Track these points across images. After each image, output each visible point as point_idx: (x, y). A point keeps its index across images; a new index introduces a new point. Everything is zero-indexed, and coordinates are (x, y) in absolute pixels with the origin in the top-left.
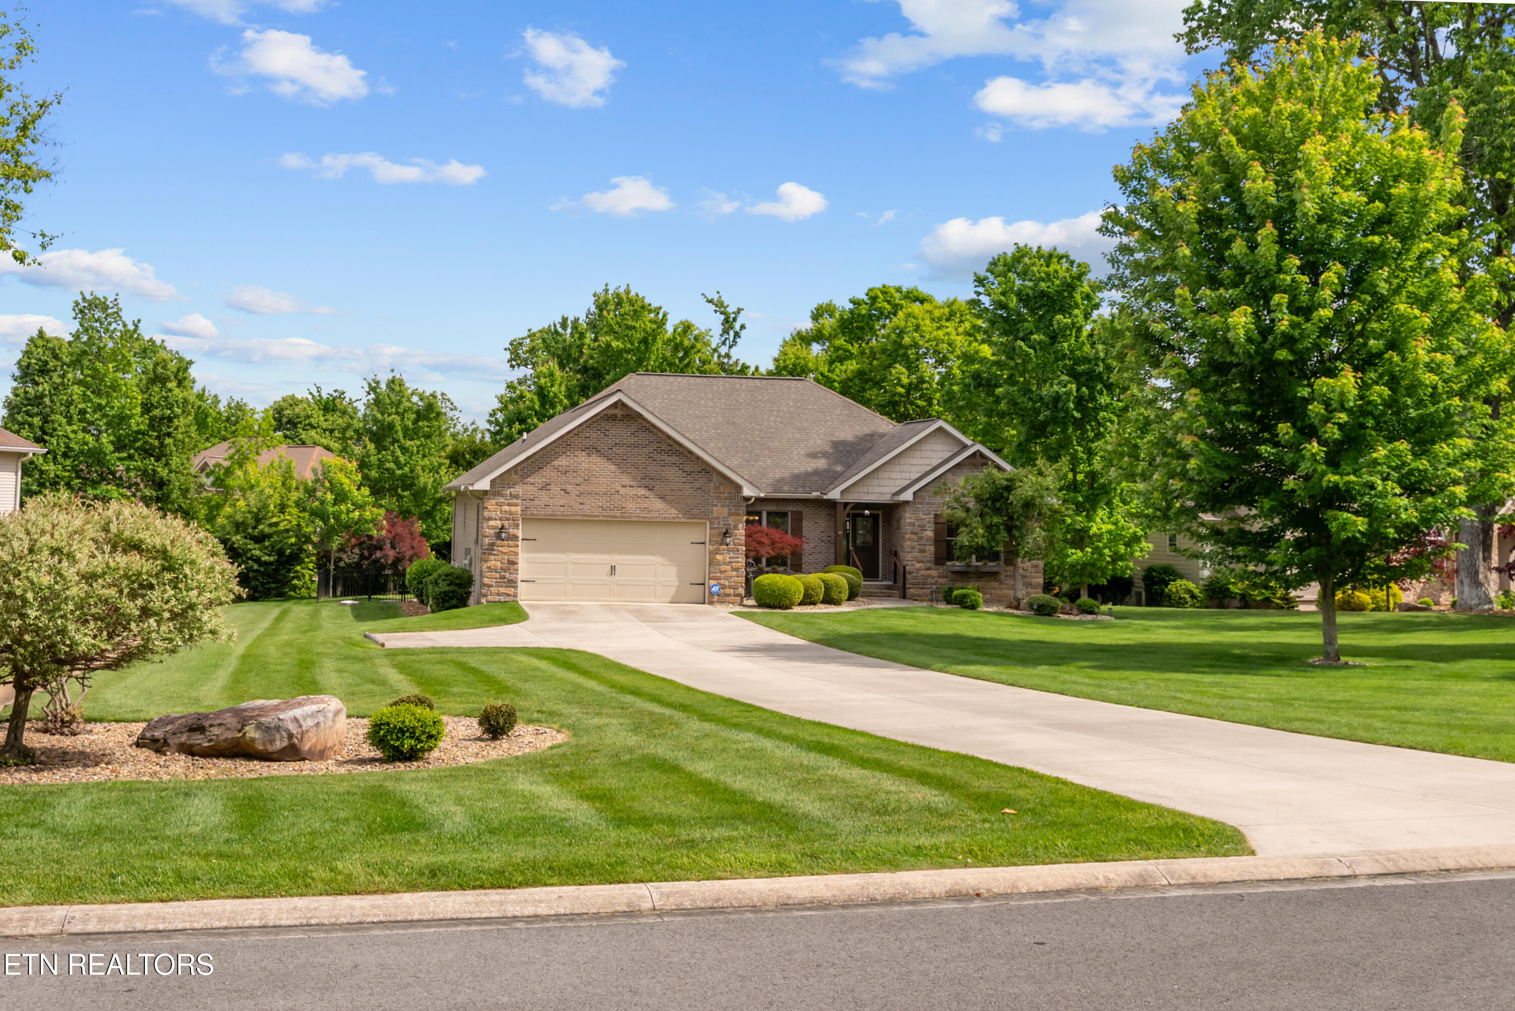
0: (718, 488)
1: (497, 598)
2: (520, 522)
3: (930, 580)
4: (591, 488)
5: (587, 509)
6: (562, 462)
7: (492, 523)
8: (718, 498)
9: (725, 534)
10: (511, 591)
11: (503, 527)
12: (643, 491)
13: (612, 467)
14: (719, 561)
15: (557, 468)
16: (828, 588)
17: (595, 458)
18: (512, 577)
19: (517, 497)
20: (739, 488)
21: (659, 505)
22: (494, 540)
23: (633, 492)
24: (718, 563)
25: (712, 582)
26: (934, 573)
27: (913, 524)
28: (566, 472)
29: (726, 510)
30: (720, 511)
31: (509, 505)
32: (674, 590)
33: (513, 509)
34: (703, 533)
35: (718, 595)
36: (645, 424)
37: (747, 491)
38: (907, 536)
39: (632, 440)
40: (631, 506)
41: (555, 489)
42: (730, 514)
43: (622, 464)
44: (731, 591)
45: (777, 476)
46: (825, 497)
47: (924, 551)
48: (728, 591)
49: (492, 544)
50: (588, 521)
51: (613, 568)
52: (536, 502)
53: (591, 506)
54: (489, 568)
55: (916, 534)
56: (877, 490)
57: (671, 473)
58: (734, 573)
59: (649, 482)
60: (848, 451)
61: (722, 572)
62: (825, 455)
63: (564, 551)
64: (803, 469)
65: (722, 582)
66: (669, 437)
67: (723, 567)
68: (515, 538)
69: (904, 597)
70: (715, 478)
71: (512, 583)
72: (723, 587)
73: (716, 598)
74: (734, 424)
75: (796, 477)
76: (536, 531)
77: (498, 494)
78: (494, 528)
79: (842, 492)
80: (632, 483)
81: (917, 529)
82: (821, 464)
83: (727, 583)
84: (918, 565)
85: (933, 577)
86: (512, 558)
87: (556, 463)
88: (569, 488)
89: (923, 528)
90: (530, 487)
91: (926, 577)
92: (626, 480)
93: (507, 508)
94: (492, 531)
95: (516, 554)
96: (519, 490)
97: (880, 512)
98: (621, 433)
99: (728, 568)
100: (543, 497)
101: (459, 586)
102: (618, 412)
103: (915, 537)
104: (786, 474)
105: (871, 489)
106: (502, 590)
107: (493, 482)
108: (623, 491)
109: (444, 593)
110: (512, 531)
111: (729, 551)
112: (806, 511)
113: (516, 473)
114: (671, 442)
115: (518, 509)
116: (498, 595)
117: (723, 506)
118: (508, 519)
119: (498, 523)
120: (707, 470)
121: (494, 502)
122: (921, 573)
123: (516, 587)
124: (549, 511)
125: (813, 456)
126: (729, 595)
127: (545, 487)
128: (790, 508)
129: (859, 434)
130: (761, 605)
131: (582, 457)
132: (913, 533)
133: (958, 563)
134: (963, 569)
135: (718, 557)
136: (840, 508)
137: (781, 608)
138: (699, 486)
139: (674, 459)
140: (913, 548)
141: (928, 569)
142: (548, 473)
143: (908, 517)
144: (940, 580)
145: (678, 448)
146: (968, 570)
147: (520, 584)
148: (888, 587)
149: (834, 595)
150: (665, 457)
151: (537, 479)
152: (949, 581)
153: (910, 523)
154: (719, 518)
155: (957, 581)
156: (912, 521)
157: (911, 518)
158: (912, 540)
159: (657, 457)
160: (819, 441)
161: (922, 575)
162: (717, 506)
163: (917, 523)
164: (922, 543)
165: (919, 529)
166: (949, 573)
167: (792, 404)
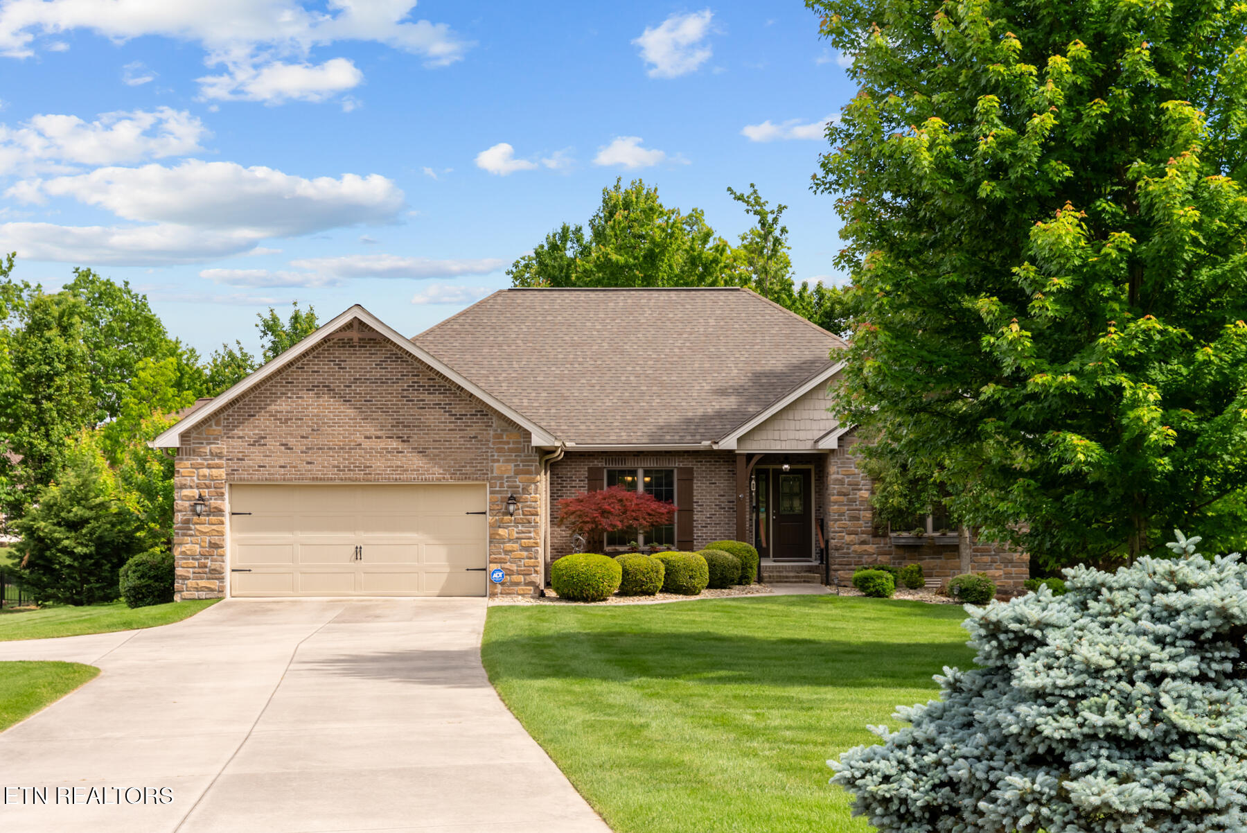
0: (500, 436)
1: (196, 595)
2: (226, 490)
3: (865, 559)
4: (321, 441)
5: (316, 470)
6: (282, 406)
7: (186, 492)
8: (500, 450)
9: (512, 498)
10: (215, 584)
11: (201, 498)
12: (394, 444)
13: (351, 412)
14: (502, 538)
15: (273, 415)
16: (671, 571)
17: (326, 400)
18: (216, 565)
19: (219, 456)
20: (528, 434)
21: (417, 461)
22: (189, 515)
23: (381, 444)
24: (502, 541)
25: (493, 567)
26: (870, 548)
27: (841, 482)
28: (287, 420)
29: (511, 466)
30: (502, 467)
31: (209, 467)
32: (444, 577)
33: (215, 472)
34: (481, 500)
35: (502, 584)
36: (395, 350)
37: (539, 440)
38: (833, 498)
39: (378, 373)
40: (378, 464)
41: (272, 444)
42: (517, 473)
43: (365, 407)
44: (521, 578)
46: (715, 447)
47: (858, 519)
48: (515, 578)
49: (187, 522)
50: (318, 486)
51: (358, 552)
52: (247, 462)
53: (324, 465)
54: (183, 553)
55: (845, 495)
56: (792, 435)
57: (434, 417)
58: (525, 554)
59: (402, 431)
60: (772, 384)
61: (506, 552)
62: (738, 391)
63: (291, 528)
64: (700, 412)
65: (507, 565)
66: (431, 369)
67: (509, 546)
68: (219, 512)
69: (827, 582)
70: (495, 422)
71: (217, 574)
72: (510, 573)
73: (499, 588)
74: (622, 353)
75: (689, 421)
76: (248, 501)
77: (194, 452)
78: (189, 499)
79: (739, 440)
80: (379, 433)
81: (846, 488)
82: (730, 403)
83: (514, 568)
84: (848, 538)
85: (870, 554)
86: (215, 539)
87: (273, 408)
88: (292, 441)
89: (856, 487)
90: (236, 443)
91: (861, 555)
92: (372, 431)
93: (206, 471)
94: (187, 504)
95: (221, 534)
96: (222, 446)
97: (812, 467)
98: (362, 363)
99: (516, 546)
100: (256, 456)
101: (157, 578)
102: (355, 335)
103: (841, 498)
105: (784, 435)
106: (202, 583)
107: (184, 436)
108: (367, 444)
109: (134, 588)
110: (213, 503)
111: (517, 523)
112: (698, 468)
113: (217, 424)
114: (433, 375)
115: (222, 473)
116: (197, 589)
117: (507, 461)
118: (208, 487)
119: (195, 493)
120: (485, 411)
121: (188, 463)
122: (853, 548)
123: (222, 579)
124: (264, 474)
125: (722, 392)
126: (518, 584)
127: (259, 441)
129: (794, 361)
130: (565, 597)
131: (309, 399)
132: (840, 494)
133: (905, 534)
134: (911, 542)
135: (501, 531)
136: (741, 463)
137: (586, 600)
138: (473, 434)
139: (437, 398)
140: (842, 514)
141: (863, 543)
142: (262, 422)
143: (835, 471)
144: (880, 558)
145: (443, 382)
146: (918, 542)
147: (228, 574)
148: (810, 570)
149: (683, 581)
150: (426, 396)
151: (248, 431)
152: (894, 558)
153: (837, 480)
154: (501, 478)
155: (904, 558)
156: (840, 477)
157: (838, 473)
158: (840, 504)
159: (412, 395)
160: (735, 371)
161: (855, 551)
162: (498, 461)
163: (847, 480)
164: (854, 507)
165: (851, 487)
166: (893, 548)
167: (712, 322)
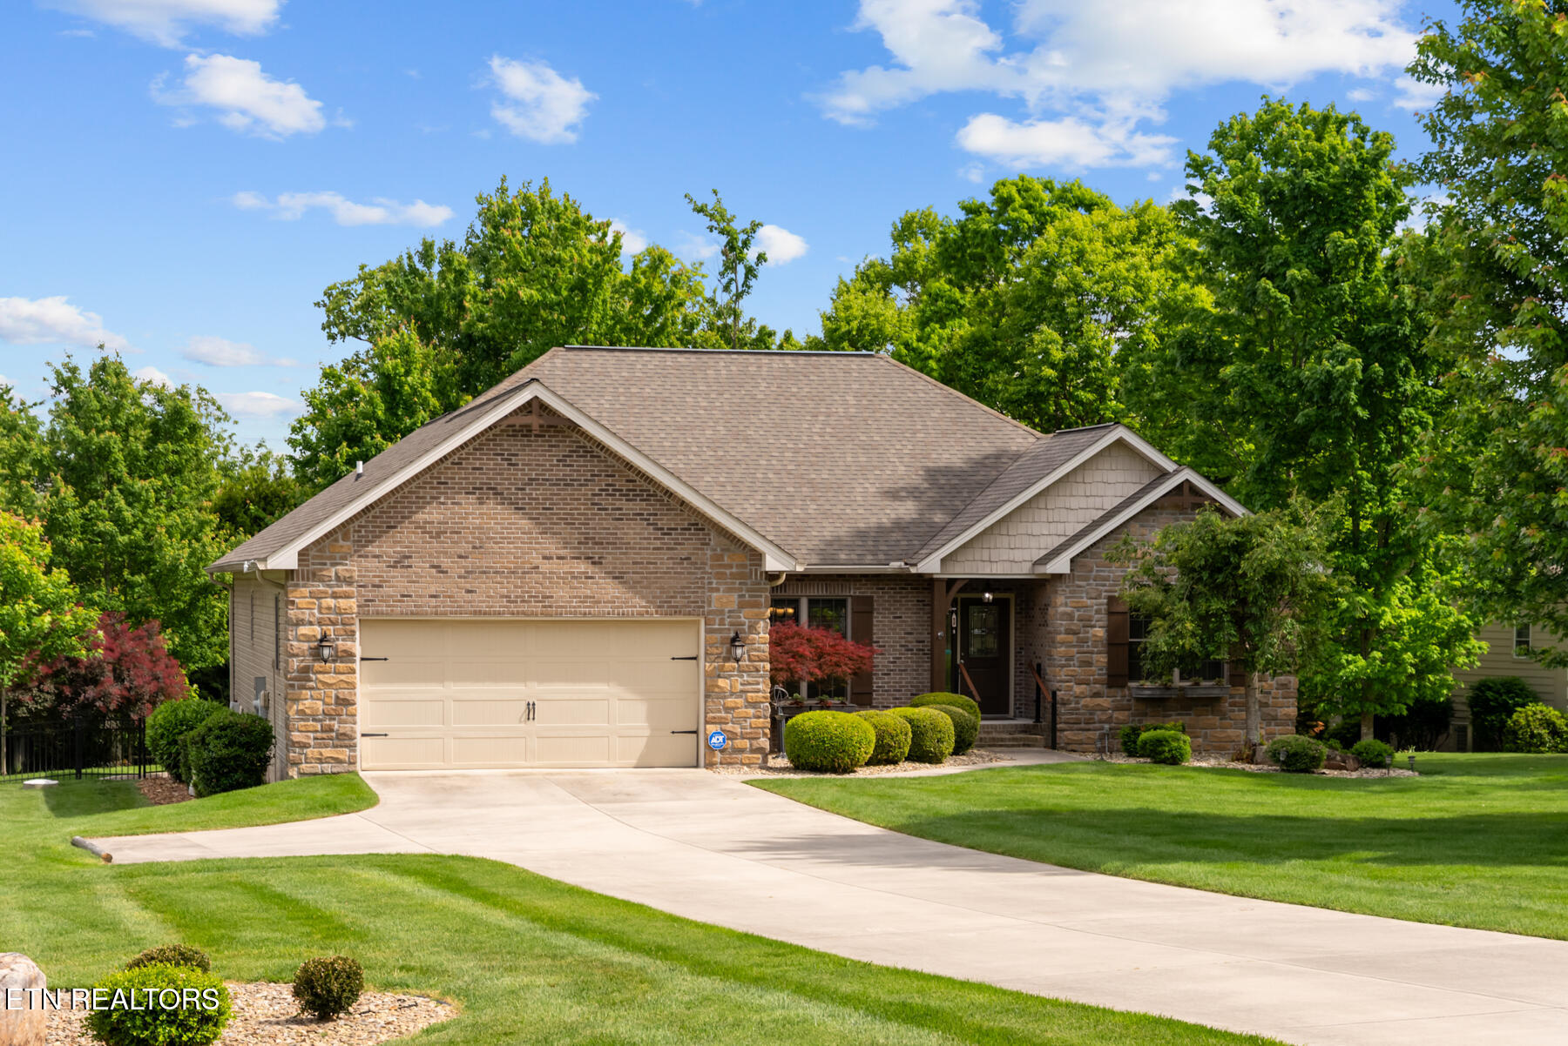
0: (720, 558)
1: (318, 768)
2: (357, 628)
3: (1098, 715)
4: (485, 563)
5: (480, 601)
6: (431, 514)
7: (303, 630)
8: (720, 576)
9: (734, 640)
10: (344, 754)
11: (324, 638)
12: (582, 567)
13: (525, 523)
14: (722, 690)
15: (422, 527)
17: (492, 507)
18: (346, 728)
19: (349, 581)
20: (758, 556)
21: (611, 590)
22: (308, 661)
23: (564, 567)
24: (723, 695)
25: (712, 728)
26: (1105, 702)
27: (1070, 617)
28: (439, 534)
29: (735, 597)
30: (723, 599)
31: (335, 596)
32: (642, 743)
33: (343, 603)
34: (694, 639)
35: (722, 751)
36: (583, 441)
37: (773, 563)
38: (1060, 638)
39: (561, 472)
40: (561, 593)
41: (420, 566)
42: (742, 606)
43: (544, 517)
44: (746, 744)
45: (827, 534)
46: (913, 570)
47: (1089, 664)
48: (739, 743)
49: (306, 670)
50: (481, 622)
51: (531, 708)
52: (385, 590)
53: (489, 595)
54: (299, 712)
55: (1075, 633)
56: (1005, 554)
57: (634, 532)
58: (751, 711)
59: (592, 549)
60: (954, 487)
61: (728, 709)
62: (913, 493)
63: (441, 678)
64: (873, 521)
65: (729, 727)
66: (629, 466)
67: (730, 701)
68: (349, 656)
69: (1053, 745)
70: (714, 539)
71: (346, 740)
72: (732, 736)
73: (718, 757)
74: (747, 439)
75: (861, 535)
76: (383, 643)
77: (314, 576)
78: (308, 639)
79: (943, 561)
80: (562, 552)
81: (1076, 625)
82: (907, 510)
83: (738, 730)
84: (1078, 689)
85: (1104, 710)
86: (344, 693)
87: (420, 517)
88: (445, 562)
89: (1087, 623)
90: (372, 563)
91: (1092, 711)
92: (552, 548)
93: (331, 602)
94: (305, 646)
95: (352, 686)
96: (351, 568)
97: (1011, 596)
98: (539, 459)
99: (740, 701)
100: (398, 582)
101: (247, 746)
102: (534, 421)
103: (1071, 638)
104: (843, 531)
105: (995, 555)
106: (327, 752)
107: (303, 554)
108: (545, 566)
109: (219, 760)
110: (341, 644)
111: (741, 671)
112: (880, 598)
113: (346, 538)
114: (632, 476)
115: (352, 603)
116: (320, 761)
117: (730, 590)
118: (333, 623)
119: (317, 631)
120: (701, 525)
121: (306, 591)
122: (1083, 702)
123: (352, 747)
124: (409, 605)
125: (893, 495)
126: (742, 751)
127: (401, 562)
128: (852, 592)
129: (973, 455)
130: (799, 766)
131: (468, 504)
132: (1069, 632)
133: (1148, 684)
134: (1157, 694)
135: (722, 682)
136: (939, 590)
137: (834, 771)
138: (685, 554)
139: (638, 506)
140: (1070, 658)
141: (1097, 695)
142: (405, 537)
143: (1062, 604)
144: (1116, 715)
145: (645, 486)
146: (1167, 694)
147: (359, 740)
148: (1026, 729)
149: (930, 745)
150: (623, 503)
151: (386, 547)
152: (1133, 715)
153: (1065, 613)
154: (721, 612)
155: (1146, 715)
156: (1069, 610)
157: (1066, 605)
158: (1068, 644)
159: (607, 502)
160: (903, 469)
161: (1086, 706)
162: (717, 590)
163: (1077, 614)
164: (1085, 649)
165: (1081, 624)
166: (1133, 702)
167: (852, 401)
